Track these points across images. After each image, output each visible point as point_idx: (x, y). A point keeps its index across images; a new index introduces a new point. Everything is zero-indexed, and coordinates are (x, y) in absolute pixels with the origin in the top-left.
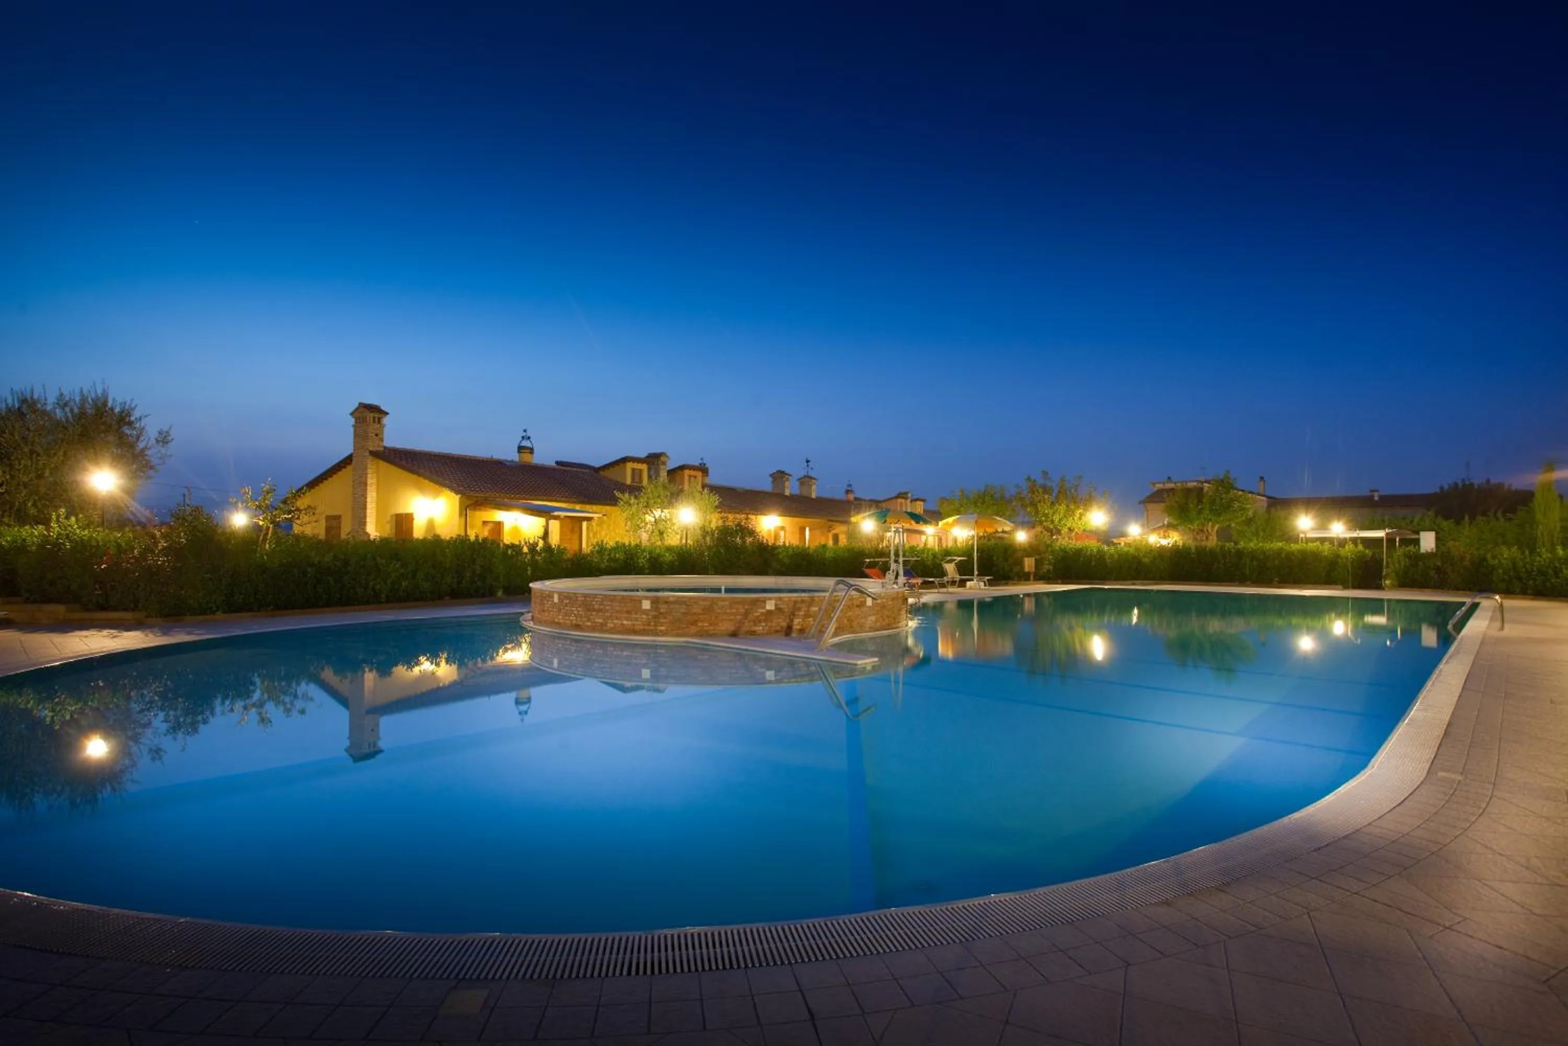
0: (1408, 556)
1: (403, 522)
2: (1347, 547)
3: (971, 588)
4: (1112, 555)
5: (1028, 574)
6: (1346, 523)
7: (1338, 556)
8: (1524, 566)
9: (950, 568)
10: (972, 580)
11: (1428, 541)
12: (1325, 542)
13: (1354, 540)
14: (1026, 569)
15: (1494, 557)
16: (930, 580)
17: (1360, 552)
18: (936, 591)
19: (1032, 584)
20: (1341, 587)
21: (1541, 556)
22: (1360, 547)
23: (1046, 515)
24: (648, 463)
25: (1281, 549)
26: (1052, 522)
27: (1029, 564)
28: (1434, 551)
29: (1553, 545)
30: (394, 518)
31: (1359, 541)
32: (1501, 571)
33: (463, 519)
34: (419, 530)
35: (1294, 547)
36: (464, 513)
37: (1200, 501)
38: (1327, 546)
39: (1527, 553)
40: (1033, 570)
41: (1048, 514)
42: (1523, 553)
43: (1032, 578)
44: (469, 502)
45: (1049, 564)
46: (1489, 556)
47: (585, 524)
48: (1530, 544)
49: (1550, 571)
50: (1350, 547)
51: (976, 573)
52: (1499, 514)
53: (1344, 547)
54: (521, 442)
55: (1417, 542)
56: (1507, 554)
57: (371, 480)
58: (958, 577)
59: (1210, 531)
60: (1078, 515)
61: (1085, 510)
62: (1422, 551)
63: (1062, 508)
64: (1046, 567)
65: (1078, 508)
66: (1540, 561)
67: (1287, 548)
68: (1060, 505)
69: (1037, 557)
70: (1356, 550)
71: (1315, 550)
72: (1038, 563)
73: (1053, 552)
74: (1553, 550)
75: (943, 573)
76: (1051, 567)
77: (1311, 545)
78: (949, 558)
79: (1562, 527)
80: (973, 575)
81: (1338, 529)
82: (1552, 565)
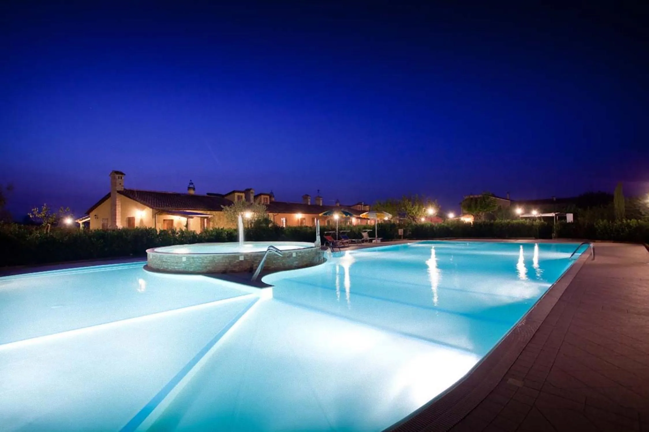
0: (561, 224)
1: (131, 221)
2: (537, 221)
3: (374, 243)
4: (436, 227)
5: (401, 236)
6: (538, 210)
7: (533, 225)
8: (609, 228)
9: (365, 235)
10: (375, 239)
11: (570, 217)
12: (527, 219)
13: (540, 218)
14: (400, 234)
15: (597, 224)
16: (354, 240)
17: (542, 223)
18: (356, 245)
19: (403, 240)
20: (534, 238)
21: (617, 224)
22: (542, 221)
23: (410, 211)
24: (245, 193)
25: (509, 223)
26: (413, 213)
27: (401, 231)
28: (573, 222)
29: (622, 218)
30: (128, 219)
31: (542, 218)
32: (599, 230)
33: (154, 219)
34: (137, 224)
35: (515, 221)
36: (154, 216)
37: (476, 203)
38: (528, 221)
39: (610, 222)
40: (402, 234)
41: (411, 210)
42: (609, 222)
43: (402, 237)
44: (157, 212)
45: (410, 231)
46: (595, 224)
47: (206, 220)
48: (612, 218)
49: (620, 230)
50: (538, 221)
51: (376, 236)
52: (601, 206)
53: (535, 221)
54: (189, 186)
55: (565, 218)
56: (602, 223)
57: (118, 203)
58: (369, 238)
59: (481, 215)
60: (424, 210)
61: (426, 208)
62: (568, 222)
63: (417, 207)
64: (409, 233)
65: (423, 207)
66: (616, 226)
67: (511, 222)
68: (416, 206)
69: (405, 229)
70: (540, 222)
71: (523, 223)
72: (405, 232)
73: (412, 226)
74: (621, 221)
75: (362, 237)
76: (410, 233)
77: (521, 221)
78: (364, 230)
79: (626, 210)
80: (375, 237)
81: (535, 213)
82: (621, 227)
